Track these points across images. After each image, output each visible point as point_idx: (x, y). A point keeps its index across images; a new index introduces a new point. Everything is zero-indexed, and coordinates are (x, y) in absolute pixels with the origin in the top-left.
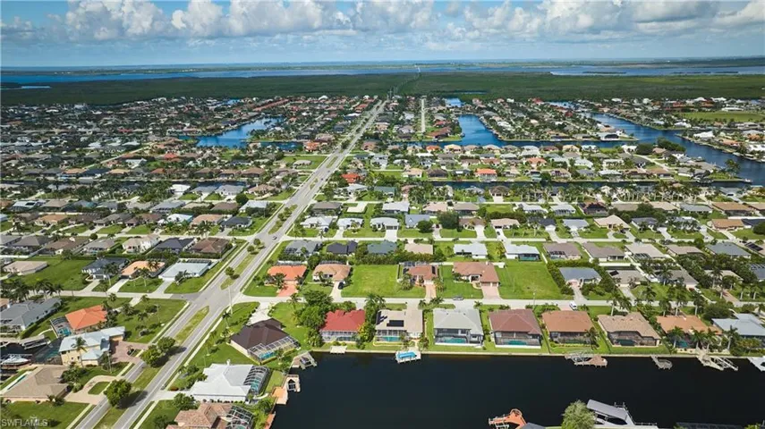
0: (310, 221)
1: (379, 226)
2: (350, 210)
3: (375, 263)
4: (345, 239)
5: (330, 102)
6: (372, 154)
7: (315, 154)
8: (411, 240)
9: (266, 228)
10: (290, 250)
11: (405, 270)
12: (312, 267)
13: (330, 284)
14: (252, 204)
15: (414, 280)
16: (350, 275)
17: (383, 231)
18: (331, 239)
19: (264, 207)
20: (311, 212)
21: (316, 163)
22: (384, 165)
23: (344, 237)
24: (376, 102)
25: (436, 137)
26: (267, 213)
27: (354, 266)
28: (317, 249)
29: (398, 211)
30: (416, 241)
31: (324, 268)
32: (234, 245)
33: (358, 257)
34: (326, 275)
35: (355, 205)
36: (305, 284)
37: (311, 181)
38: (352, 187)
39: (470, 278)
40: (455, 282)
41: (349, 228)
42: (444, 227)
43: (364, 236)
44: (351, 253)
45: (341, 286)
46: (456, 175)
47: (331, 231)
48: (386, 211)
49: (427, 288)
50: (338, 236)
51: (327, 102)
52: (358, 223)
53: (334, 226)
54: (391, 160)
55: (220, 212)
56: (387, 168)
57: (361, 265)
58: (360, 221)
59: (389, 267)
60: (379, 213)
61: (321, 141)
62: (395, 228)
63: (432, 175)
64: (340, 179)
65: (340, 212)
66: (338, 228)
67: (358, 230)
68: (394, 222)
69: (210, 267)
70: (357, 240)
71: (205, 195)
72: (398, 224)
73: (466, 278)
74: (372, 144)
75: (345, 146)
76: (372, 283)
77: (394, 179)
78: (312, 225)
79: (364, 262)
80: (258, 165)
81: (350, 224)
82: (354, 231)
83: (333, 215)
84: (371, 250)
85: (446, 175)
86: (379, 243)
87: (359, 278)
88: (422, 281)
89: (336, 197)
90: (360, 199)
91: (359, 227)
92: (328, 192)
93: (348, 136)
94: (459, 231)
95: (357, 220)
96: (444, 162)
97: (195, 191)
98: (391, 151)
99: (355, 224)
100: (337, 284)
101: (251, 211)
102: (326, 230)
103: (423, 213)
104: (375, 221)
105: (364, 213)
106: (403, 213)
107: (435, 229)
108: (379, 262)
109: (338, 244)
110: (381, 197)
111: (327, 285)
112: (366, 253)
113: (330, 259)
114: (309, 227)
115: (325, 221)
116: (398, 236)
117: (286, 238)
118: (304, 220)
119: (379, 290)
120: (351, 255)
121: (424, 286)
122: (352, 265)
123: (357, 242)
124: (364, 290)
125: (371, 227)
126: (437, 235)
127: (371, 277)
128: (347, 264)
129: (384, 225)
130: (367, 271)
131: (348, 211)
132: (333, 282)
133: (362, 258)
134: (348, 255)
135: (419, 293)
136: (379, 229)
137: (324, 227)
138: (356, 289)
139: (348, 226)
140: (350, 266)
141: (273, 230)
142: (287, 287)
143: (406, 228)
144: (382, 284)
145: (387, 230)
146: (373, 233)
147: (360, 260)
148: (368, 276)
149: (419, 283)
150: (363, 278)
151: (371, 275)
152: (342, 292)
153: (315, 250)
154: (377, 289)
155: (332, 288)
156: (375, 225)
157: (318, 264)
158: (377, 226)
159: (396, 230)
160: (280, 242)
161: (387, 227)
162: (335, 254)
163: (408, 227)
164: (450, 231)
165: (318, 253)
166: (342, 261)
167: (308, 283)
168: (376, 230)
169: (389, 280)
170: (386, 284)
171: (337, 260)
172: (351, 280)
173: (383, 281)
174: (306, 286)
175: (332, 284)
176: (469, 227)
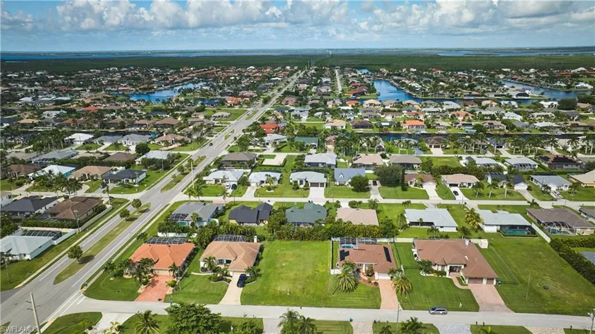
0: (217, 174)
1: (301, 182)
2: (267, 162)
3: (296, 238)
4: (257, 199)
5: (256, 70)
6: (292, 108)
7: (237, 108)
8: (345, 203)
9: (161, 183)
10: (178, 216)
11: (344, 255)
12: (202, 244)
13: (224, 277)
14: (152, 154)
15: (358, 270)
16: (258, 259)
17: (307, 188)
18: (237, 199)
19: (165, 158)
20: (220, 164)
21: (234, 116)
22: (305, 117)
23: (255, 196)
24: (296, 71)
25: (354, 95)
26: (166, 165)
27: (265, 243)
28: (218, 214)
29: (323, 164)
30: (352, 205)
31: (217, 249)
32: (108, 206)
33: (272, 229)
34: (221, 262)
35: (273, 157)
36: (187, 276)
37: (227, 132)
38: (270, 138)
39: (447, 269)
40: (423, 274)
41: (263, 185)
42: (383, 184)
43: (281, 195)
44: (262, 221)
45: (242, 281)
46: (382, 127)
47: (240, 188)
48: (309, 164)
49: (381, 286)
50: (249, 196)
51: (254, 71)
52: (274, 178)
53: (244, 182)
54: (311, 113)
55: (111, 164)
56: (307, 120)
57: (277, 241)
58: (278, 176)
59: (317, 244)
60: (301, 166)
61: (243, 97)
62: (322, 185)
63: (356, 127)
64: (258, 130)
65: (254, 165)
66: (249, 185)
67: (274, 188)
68: (319, 177)
69: (55, 242)
70: (272, 201)
71: (107, 144)
72: (325, 180)
73: (440, 269)
74: (292, 99)
75: (266, 102)
76: (292, 275)
77: (316, 130)
78: (217, 181)
79: (281, 237)
80: (175, 117)
81: (264, 179)
82: (269, 189)
83: (245, 168)
84: (291, 217)
85: (371, 127)
86: (301, 206)
87: (272, 265)
88: (370, 273)
89: (251, 147)
90: (278, 150)
91: (276, 183)
92: (243, 143)
93: (270, 94)
94: (404, 189)
95: (273, 175)
96: (366, 114)
97: (96, 141)
98: (311, 105)
99: (270, 180)
100: (235, 277)
101: (148, 163)
102: (234, 187)
103: (354, 166)
104: (296, 176)
105: (283, 166)
106: (330, 166)
107: (372, 186)
108: (303, 237)
109: (245, 208)
110: (302, 148)
111: (221, 279)
112: (283, 223)
113: (232, 233)
114: (213, 182)
115: (233, 175)
116: (327, 195)
117: (182, 197)
118: (207, 174)
119: (303, 289)
120: (262, 225)
121: (376, 284)
122: (262, 243)
123: (271, 204)
124: (279, 289)
125: (291, 184)
126: (375, 194)
127: (290, 262)
128: (255, 240)
129: (307, 182)
130: (284, 252)
131: (263, 164)
132: (231, 274)
133: (278, 229)
134: (258, 224)
135: (369, 297)
136: (302, 186)
137: (232, 183)
138: (265, 288)
139: (262, 182)
140: (260, 244)
141: (168, 187)
142: (157, 281)
143: (336, 185)
144: (308, 277)
145: (311, 188)
146: (294, 191)
147: (275, 233)
148: (286, 261)
149: (366, 278)
150: (278, 266)
151: (290, 259)
152: (242, 293)
153: (213, 217)
154: (299, 287)
155: (228, 286)
156: (296, 182)
157: (211, 241)
158: (299, 182)
159: (323, 188)
160: (172, 203)
161: (311, 183)
162: (240, 223)
163: (338, 184)
164: (392, 189)
165: (217, 220)
166: (248, 235)
167: (192, 273)
168: (298, 188)
169: (318, 269)
170: (313, 277)
171: (241, 234)
172: (259, 270)
173: (310, 272)
174: (187, 281)
175: (229, 278)
176: (416, 185)
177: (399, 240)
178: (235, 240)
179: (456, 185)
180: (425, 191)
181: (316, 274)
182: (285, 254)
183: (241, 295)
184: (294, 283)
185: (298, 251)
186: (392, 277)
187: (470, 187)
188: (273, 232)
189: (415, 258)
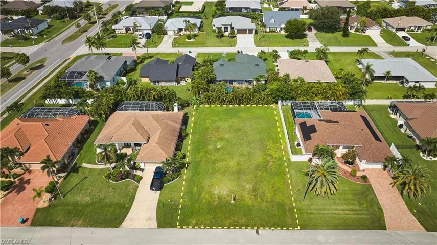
0: (127, 22)
1: (226, 28)
2: (184, 8)
3: (230, 102)
4: (175, 50)
8: (284, 53)
9: (62, 35)
10: (71, 75)
16: (181, 138)
17: (233, 36)
18: (152, 50)
20: (132, 11)
23: (173, 46)
28: (126, 70)
29: (246, 8)
30: (294, 55)
33: (197, 90)
34: (127, 145)
35: (190, 3)
36: (76, 169)
41: (182, 33)
43: (203, 45)
44: (183, 78)
45: (159, 180)
47: (156, 36)
48: (231, 9)
50: (165, 47)
52: (195, 25)
53: (159, 30)
55: (6, 12)
58: (198, 22)
60: (222, 11)
62: (250, 31)
65: (170, 12)
66: (165, 33)
67: (195, 36)
68: (247, 23)
70: (194, 52)
76: (232, 163)
78: (127, 29)
79: (210, 100)
81: (183, 26)
82: (189, 37)
83: (161, 14)
84: (221, 73)
86: (231, 58)
87: (200, 146)
91: (196, 32)
94: (345, 35)
95: (192, 21)
99: (189, 27)
100: (148, 173)
101: (51, 12)
102: (148, 36)
103: (282, 10)
104: (219, 22)
105: (202, 12)
106: (254, 10)
107: (307, 33)
108: (239, 99)
109: (160, 62)
111: (127, 175)
112: (212, 81)
113: (144, 100)
114: (124, 31)
115: (146, 23)
116: (257, 44)
117: (84, 49)
118: (116, 23)
119: (254, 190)
120: (183, 83)
121: (364, 178)
122: (186, 110)
123: (193, 55)
124: (216, 191)
125: (214, 31)
126: (313, 42)
127: (228, 141)
128: (176, 109)
129: (232, 28)
130: (218, 124)
131: (180, 10)
132: (142, 165)
133: (206, 90)
134: (178, 82)
135: (360, 204)
136: (227, 34)
137: (145, 32)
138: (195, 190)
139: (181, 30)
140: (182, 113)
141: (72, 38)
142: (28, 182)
143: (266, 32)
144: (258, 167)
145: (238, 36)
146: (218, 40)
147: (201, 96)
148: (221, 139)
149: (348, 169)
150: (211, 147)
151: (227, 136)
152: (159, 201)
153: (120, 74)
154: (248, 186)
155: (137, 187)
156: (219, 29)
157: (113, 110)
158: (223, 28)
159: (252, 36)
160: (73, 56)
161: (238, 30)
162: (155, 82)
163: (268, 30)
164: (330, 35)
165: (124, 79)
166: (164, 100)
167: (84, 165)
168: (223, 36)
169: (270, 152)
170: (265, 167)
171: (155, 99)
172: (184, 157)
173: (259, 158)
174: (75, 179)
175: (139, 173)
176: (357, 30)
177: (368, 102)
178: (147, 108)
179: (403, 29)
180: (369, 37)
181: (269, 162)
182: (218, 127)
183: (158, 207)
184: (238, 179)
185: (235, 121)
186: (386, 167)
187: (419, 31)
188: (199, 94)
189: (403, 130)
